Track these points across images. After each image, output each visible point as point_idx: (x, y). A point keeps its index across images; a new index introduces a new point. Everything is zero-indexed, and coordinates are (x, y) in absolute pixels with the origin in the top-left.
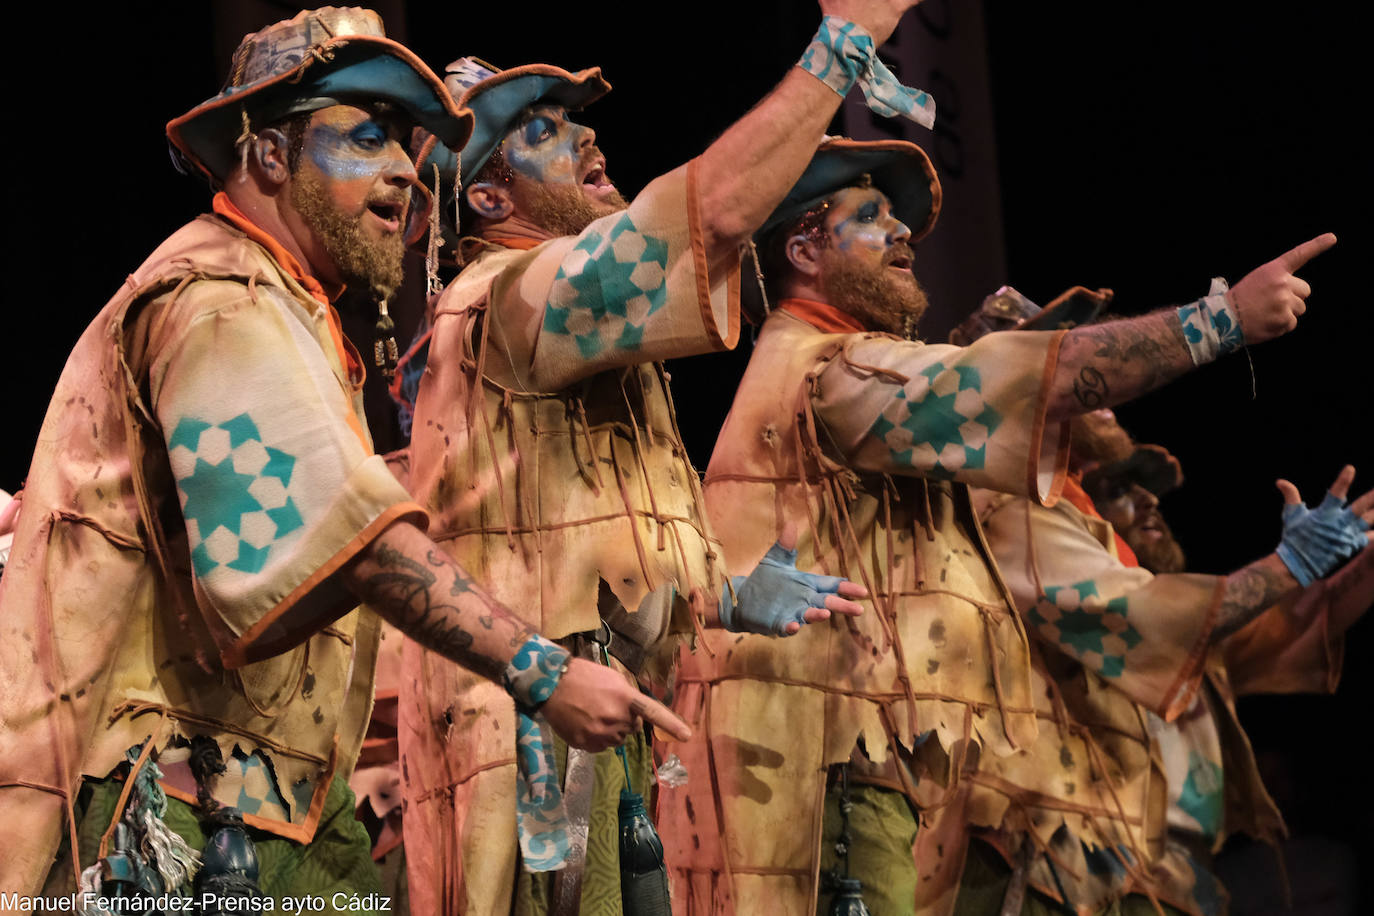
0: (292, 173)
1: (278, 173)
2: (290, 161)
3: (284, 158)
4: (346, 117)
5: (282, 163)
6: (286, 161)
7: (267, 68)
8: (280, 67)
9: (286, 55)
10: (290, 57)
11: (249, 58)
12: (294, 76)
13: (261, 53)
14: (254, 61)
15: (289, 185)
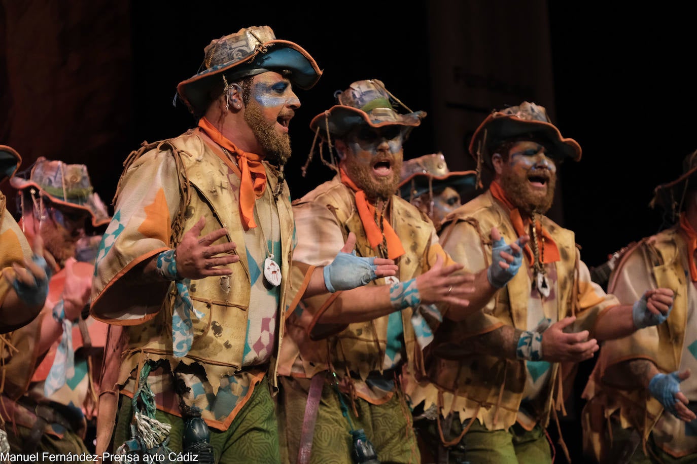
0: (245, 105)
1: (239, 105)
2: (244, 99)
3: (241, 98)
4: (270, 78)
5: (240, 99)
6: (242, 99)
7: (228, 56)
8: (235, 55)
9: (237, 49)
10: (239, 51)
11: (216, 51)
12: (250, 60)
13: (223, 49)
14: (219, 52)
15: (244, 110)
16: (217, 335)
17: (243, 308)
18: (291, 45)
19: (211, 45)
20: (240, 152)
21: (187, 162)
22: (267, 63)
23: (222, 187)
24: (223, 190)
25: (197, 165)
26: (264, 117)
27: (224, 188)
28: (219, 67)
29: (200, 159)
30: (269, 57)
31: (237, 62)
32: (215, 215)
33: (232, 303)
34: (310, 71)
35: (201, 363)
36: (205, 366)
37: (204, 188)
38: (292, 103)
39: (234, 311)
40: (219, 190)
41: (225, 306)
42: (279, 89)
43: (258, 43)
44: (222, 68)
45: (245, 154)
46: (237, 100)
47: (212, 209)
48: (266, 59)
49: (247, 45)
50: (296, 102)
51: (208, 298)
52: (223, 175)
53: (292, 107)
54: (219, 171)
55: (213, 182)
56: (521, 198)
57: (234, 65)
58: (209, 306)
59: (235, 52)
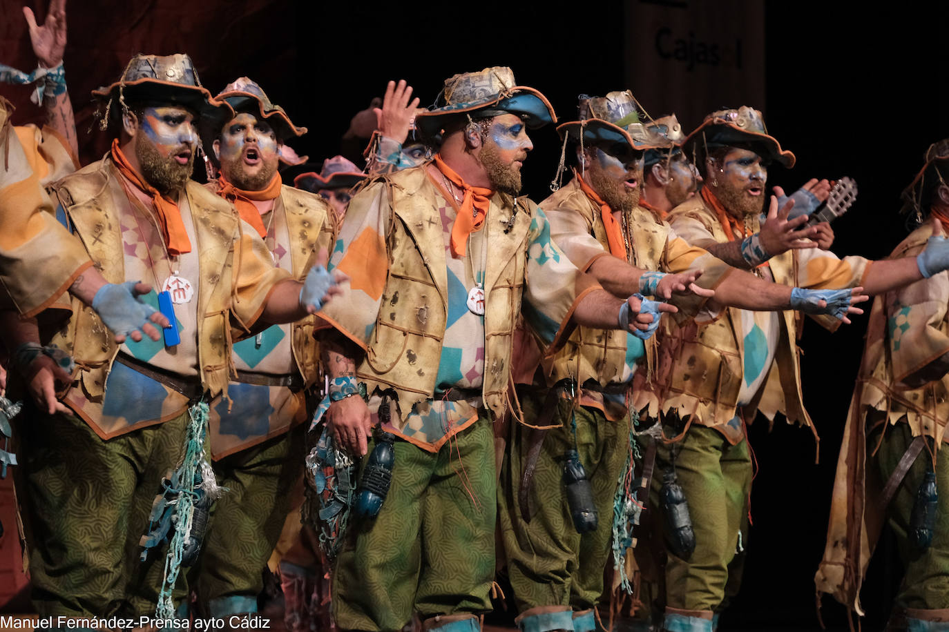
0: (482, 144)
1: (476, 143)
2: (482, 138)
4: (508, 120)
5: (477, 138)
7: (471, 93)
8: (477, 94)
9: (480, 88)
10: (482, 90)
11: (458, 86)
12: (495, 104)
13: (466, 85)
14: (461, 88)
15: (480, 148)
16: (411, 363)
17: (438, 339)
18: (534, 92)
19: (452, 79)
20: (467, 186)
21: (398, 195)
22: (512, 106)
23: (430, 222)
24: (431, 224)
25: (408, 198)
26: (499, 158)
27: (433, 223)
28: (464, 106)
29: (412, 193)
30: (515, 102)
31: (482, 104)
32: (417, 247)
33: (428, 333)
34: (547, 118)
35: (395, 389)
36: (398, 391)
37: (410, 221)
38: (525, 147)
39: (430, 341)
40: (426, 224)
41: (420, 335)
42: (514, 131)
43: (501, 86)
44: (467, 108)
45: (471, 188)
46: (475, 138)
47: (415, 242)
48: (512, 103)
49: (491, 86)
50: (529, 144)
51: (405, 327)
52: (435, 210)
53: (526, 149)
54: (433, 206)
55: (421, 216)
56: (735, 206)
57: (480, 107)
58: (405, 334)
59: (478, 91)
